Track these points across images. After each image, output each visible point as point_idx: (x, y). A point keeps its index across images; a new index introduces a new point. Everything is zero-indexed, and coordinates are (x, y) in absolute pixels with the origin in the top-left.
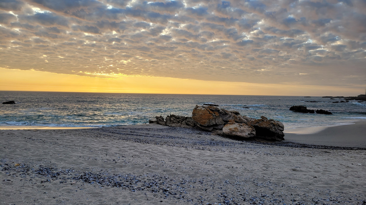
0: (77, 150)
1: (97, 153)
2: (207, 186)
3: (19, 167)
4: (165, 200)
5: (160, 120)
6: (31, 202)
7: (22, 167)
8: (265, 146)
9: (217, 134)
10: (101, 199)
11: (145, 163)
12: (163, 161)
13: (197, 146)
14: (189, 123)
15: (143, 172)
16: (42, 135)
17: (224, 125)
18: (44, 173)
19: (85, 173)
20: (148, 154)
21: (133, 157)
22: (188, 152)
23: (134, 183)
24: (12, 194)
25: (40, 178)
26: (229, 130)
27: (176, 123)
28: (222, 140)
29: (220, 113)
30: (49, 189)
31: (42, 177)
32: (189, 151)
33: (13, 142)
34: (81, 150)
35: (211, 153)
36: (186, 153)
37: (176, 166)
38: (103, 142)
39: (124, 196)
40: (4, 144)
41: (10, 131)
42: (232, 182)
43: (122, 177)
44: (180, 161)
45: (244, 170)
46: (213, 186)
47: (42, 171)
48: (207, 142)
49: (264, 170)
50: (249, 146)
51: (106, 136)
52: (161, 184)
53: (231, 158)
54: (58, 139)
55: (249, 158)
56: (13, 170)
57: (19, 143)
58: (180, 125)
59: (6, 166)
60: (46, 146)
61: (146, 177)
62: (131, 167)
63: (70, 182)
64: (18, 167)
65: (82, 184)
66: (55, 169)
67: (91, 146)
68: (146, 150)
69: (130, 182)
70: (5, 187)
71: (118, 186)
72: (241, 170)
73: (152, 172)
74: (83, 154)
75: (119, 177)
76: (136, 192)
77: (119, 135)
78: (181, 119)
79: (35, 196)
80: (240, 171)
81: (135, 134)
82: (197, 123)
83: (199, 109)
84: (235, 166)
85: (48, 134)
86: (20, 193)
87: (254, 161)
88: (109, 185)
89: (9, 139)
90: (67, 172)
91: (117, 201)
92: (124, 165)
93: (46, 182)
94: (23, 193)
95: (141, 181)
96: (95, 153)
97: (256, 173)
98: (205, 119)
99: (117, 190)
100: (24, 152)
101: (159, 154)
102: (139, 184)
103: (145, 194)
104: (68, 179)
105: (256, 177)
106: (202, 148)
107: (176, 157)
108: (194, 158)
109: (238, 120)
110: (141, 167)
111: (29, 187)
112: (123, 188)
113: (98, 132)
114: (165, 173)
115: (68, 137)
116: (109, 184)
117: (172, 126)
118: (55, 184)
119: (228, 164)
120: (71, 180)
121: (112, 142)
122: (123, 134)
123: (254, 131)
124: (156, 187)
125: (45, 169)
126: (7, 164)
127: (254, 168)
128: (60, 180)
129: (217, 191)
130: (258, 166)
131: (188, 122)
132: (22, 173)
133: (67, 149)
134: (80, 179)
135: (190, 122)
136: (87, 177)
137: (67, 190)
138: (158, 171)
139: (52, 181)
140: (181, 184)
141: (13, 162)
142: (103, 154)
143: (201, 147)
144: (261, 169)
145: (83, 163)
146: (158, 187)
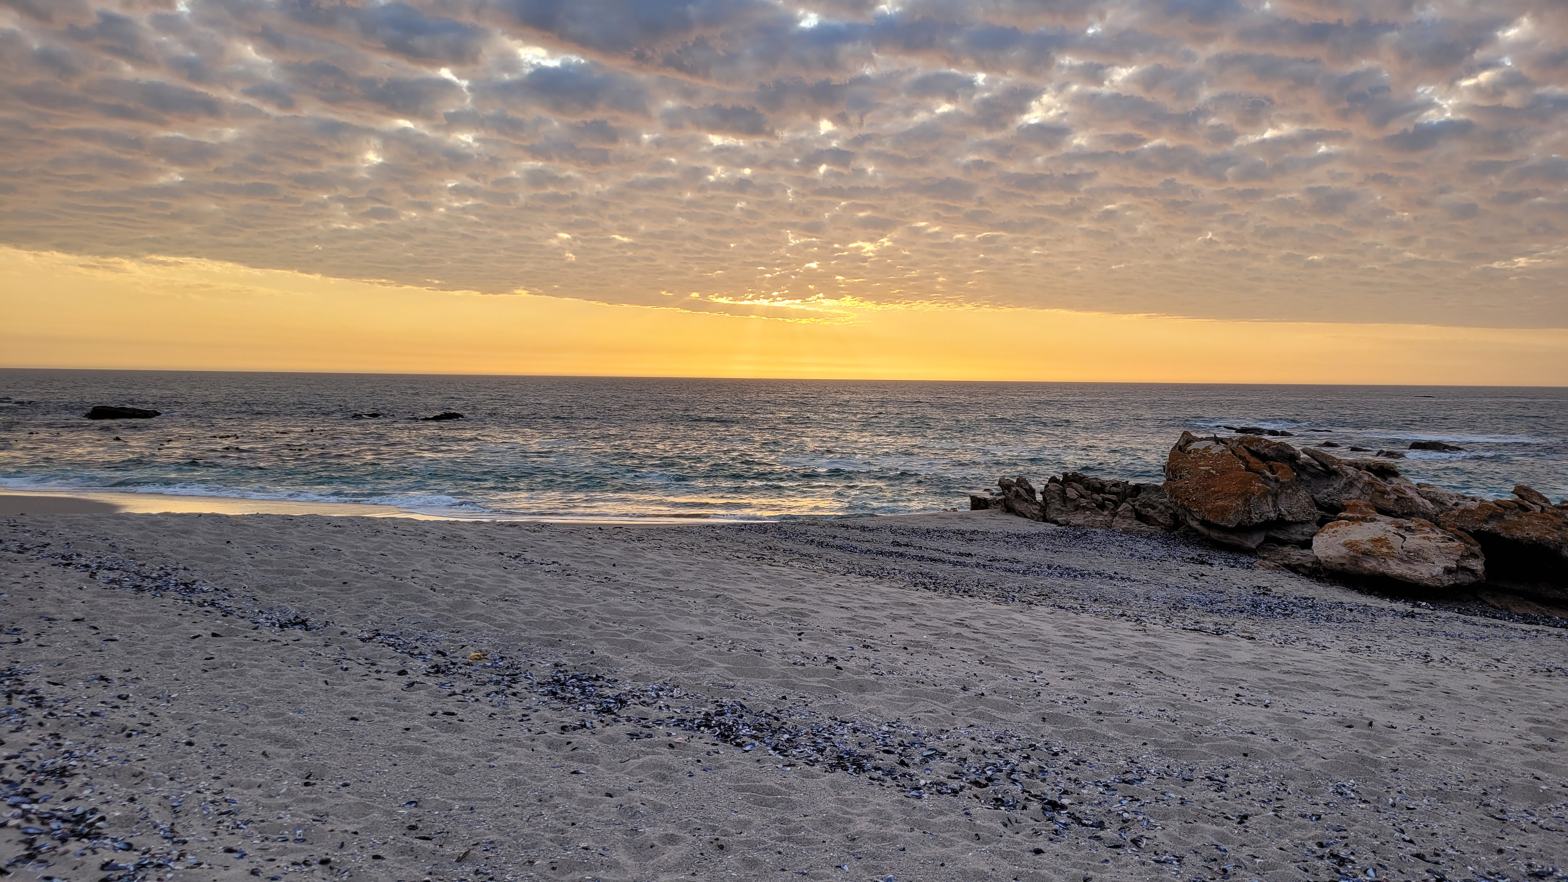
0: (686, 610)
1: (761, 627)
2: (1246, 799)
3: (484, 666)
4: (1056, 846)
5: (1018, 495)
6: (530, 805)
7: (495, 666)
8: (1538, 631)
9: (1285, 566)
10: (788, 815)
11: (958, 681)
12: (1036, 677)
13: (1191, 616)
14: (1151, 512)
15: (954, 719)
16: (558, 545)
17: (1322, 523)
18: (569, 695)
19: (722, 706)
20: (969, 639)
21: (906, 648)
22: (1150, 639)
23: (917, 760)
24: (462, 765)
25: (557, 713)
26: (1344, 550)
27: (1088, 509)
28: (1310, 593)
29: (1302, 468)
30: (590, 759)
31: (562, 709)
32: (1155, 636)
33: (458, 568)
34: (699, 612)
35: (1260, 650)
36: (1139, 644)
37: (1095, 699)
38: (783, 583)
39: (880, 813)
40: (431, 576)
41: (448, 527)
42: (1372, 793)
43: (864, 732)
44: (1112, 680)
45: (1429, 739)
46: (1275, 803)
47: (564, 684)
48: (1235, 601)
49: (1537, 748)
50: (1447, 628)
51: (797, 556)
52: (1031, 775)
53: (1360, 678)
54: (615, 562)
55: (1452, 685)
56: (464, 675)
57: (479, 572)
58: (1109, 518)
59: (439, 660)
60: (573, 588)
61: (968, 741)
62: (904, 693)
63: (666, 739)
64: (481, 663)
65: (710, 748)
66: (609, 681)
67: (739, 596)
68: (960, 623)
69: (900, 755)
70: (436, 740)
71: (851, 771)
72: (1413, 740)
73: (993, 720)
74: (712, 629)
75: (855, 730)
76: (928, 800)
77: (846, 557)
78: (1114, 493)
79: (541, 780)
80: (1408, 745)
81: (912, 551)
82: (1190, 511)
83: (1196, 450)
84: (1381, 719)
85: (580, 543)
86: (490, 767)
87: (1481, 699)
88: (817, 761)
89: (445, 557)
90: (653, 694)
91: (852, 830)
92: (873, 682)
93: (580, 731)
94: (499, 767)
95: (945, 754)
96: (756, 625)
97: (1494, 761)
98: (1227, 496)
99: (850, 784)
100: (500, 608)
101: (1017, 641)
102: (940, 769)
103: (967, 814)
104: (659, 722)
105: (1498, 778)
106: (1212, 627)
107: (1095, 659)
108: (1180, 668)
109: (1389, 501)
110: (945, 696)
111: (519, 743)
112: (871, 778)
113: (762, 539)
114: (1048, 728)
115: (650, 556)
116: (815, 755)
117: (1073, 522)
118: (612, 740)
119: (1346, 707)
120: (667, 730)
121: (821, 584)
122: (861, 551)
123: (1474, 556)
124: (1011, 787)
125: (572, 678)
126: (441, 649)
127: (1481, 735)
128: (630, 727)
129: (1299, 827)
130: (1503, 727)
131: (1144, 505)
132: (495, 688)
133: (650, 606)
134: (702, 728)
135: (1154, 508)
136: (729, 719)
137: (655, 766)
138: (1017, 717)
139: (599, 726)
140: (1124, 781)
141: (463, 646)
142: (787, 633)
143: (1209, 622)
144: (1520, 741)
145: (711, 665)
146: (1020, 787)
